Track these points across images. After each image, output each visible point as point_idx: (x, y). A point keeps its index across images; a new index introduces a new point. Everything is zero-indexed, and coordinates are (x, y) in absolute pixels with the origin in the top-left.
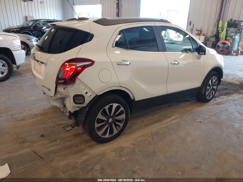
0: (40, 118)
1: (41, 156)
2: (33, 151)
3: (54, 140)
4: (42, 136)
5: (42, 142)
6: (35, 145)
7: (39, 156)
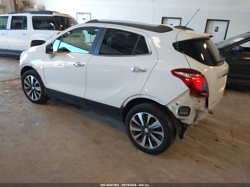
0: (199, 155)
1: (230, 132)
2: (233, 137)
3: (212, 133)
4: (217, 140)
5: (222, 138)
6: (228, 139)
7: (232, 133)
